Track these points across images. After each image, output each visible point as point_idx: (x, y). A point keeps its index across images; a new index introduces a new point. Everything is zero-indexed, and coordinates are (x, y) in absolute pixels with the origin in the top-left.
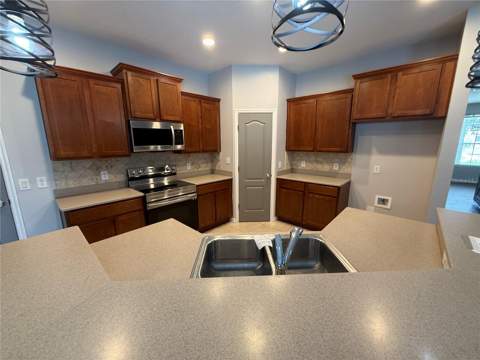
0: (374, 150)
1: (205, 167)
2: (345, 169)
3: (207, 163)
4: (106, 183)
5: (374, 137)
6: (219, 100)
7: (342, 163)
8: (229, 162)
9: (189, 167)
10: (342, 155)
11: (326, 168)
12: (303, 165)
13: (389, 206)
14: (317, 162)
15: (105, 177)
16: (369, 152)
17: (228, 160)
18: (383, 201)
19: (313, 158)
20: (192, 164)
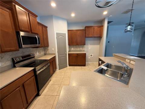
0: (89, 44)
1: (43, 53)
2: (83, 49)
3: (43, 51)
5: (89, 41)
6: (47, 27)
7: (82, 47)
8: (53, 50)
10: (82, 46)
11: (79, 49)
12: (72, 49)
13: (92, 56)
14: (77, 48)
16: (88, 45)
17: (53, 49)
18: (91, 55)
19: (75, 47)
20: (39, 52)
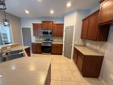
4: (41, 40)
9: (56, 40)
11: (95, 47)
15: (41, 39)
